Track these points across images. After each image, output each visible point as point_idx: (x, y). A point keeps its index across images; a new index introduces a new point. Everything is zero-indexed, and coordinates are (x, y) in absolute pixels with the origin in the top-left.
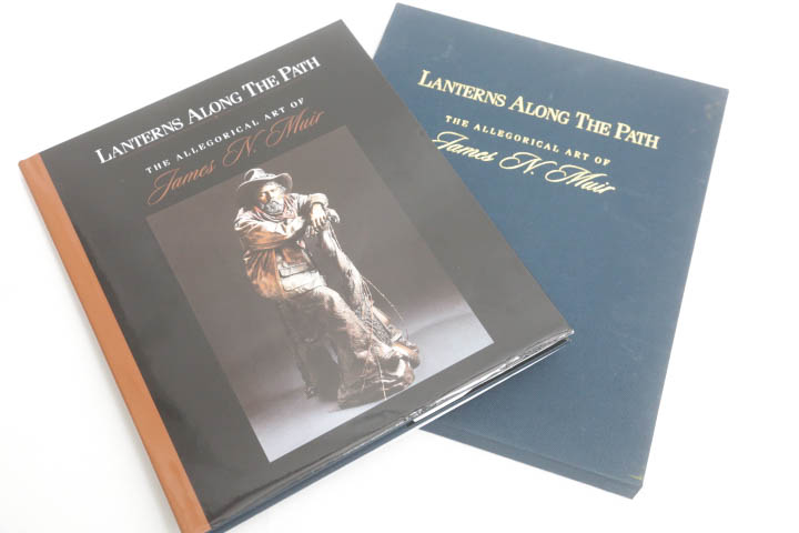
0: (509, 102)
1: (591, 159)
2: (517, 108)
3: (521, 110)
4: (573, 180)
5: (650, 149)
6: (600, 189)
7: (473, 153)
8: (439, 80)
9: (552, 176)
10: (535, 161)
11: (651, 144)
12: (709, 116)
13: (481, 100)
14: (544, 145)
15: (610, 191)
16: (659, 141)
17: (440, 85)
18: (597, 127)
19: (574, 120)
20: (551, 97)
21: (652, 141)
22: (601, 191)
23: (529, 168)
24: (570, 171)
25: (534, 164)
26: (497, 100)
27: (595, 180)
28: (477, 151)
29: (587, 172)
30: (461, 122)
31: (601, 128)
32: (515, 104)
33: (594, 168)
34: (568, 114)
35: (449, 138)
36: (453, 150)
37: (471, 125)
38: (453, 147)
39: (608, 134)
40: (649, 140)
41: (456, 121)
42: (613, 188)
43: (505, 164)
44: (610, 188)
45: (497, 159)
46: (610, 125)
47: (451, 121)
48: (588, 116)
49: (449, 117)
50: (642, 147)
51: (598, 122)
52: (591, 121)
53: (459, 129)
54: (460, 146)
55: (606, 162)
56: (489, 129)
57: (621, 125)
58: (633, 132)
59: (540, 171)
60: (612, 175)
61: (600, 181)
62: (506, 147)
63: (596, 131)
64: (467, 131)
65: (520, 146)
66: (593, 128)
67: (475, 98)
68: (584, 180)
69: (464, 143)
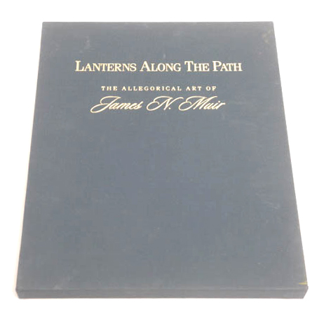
0: (139, 67)
1: (203, 89)
2: (145, 69)
3: (148, 70)
4: (197, 106)
5: (238, 72)
6: (216, 107)
7: (127, 106)
8: (88, 65)
9: (183, 107)
10: (169, 100)
11: (238, 69)
12: (266, 41)
13: (120, 70)
14: (171, 88)
15: (223, 105)
16: (241, 65)
17: (90, 68)
18: (200, 67)
19: (185, 67)
20: (164, 56)
21: (238, 67)
22: (217, 108)
23: (167, 106)
24: (193, 101)
25: (168, 102)
26: (131, 67)
27: (211, 102)
28: (129, 104)
29: (204, 98)
30: (112, 88)
31: (203, 67)
32: (143, 67)
33: (208, 94)
34: (179, 65)
35: (108, 101)
36: (113, 108)
37: (120, 88)
38: (113, 106)
39: (208, 70)
40: (235, 67)
41: (109, 88)
42: (224, 104)
43: (151, 107)
44: (222, 104)
45: (144, 106)
46: (208, 64)
47: (106, 89)
48: (192, 62)
49: (103, 87)
50: (233, 72)
51: (200, 65)
52: (195, 65)
53: (112, 93)
54: (117, 104)
55: (214, 88)
56: (132, 88)
57: (214, 62)
58: (224, 65)
59: (174, 106)
60: (220, 95)
61: (213, 101)
62: (147, 97)
63: (200, 70)
64: (119, 93)
65: (156, 93)
66: (198, 69)
67: (116, 70)
68: (204, 103)
69: (119, 101)
